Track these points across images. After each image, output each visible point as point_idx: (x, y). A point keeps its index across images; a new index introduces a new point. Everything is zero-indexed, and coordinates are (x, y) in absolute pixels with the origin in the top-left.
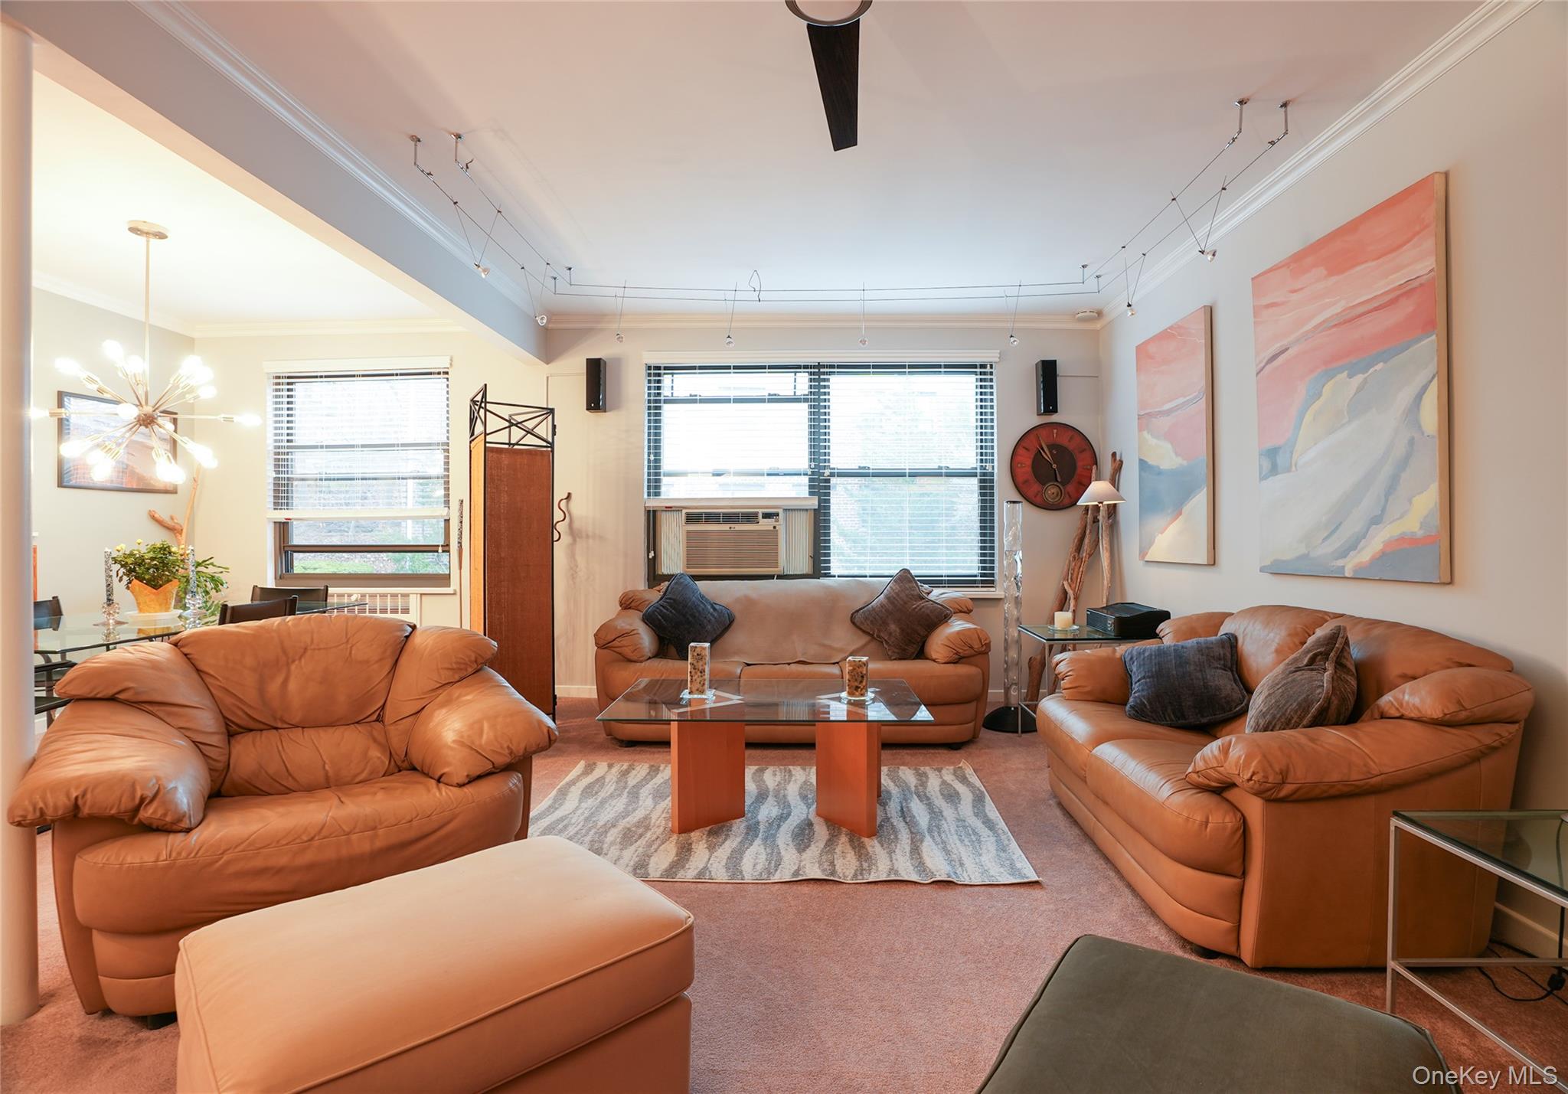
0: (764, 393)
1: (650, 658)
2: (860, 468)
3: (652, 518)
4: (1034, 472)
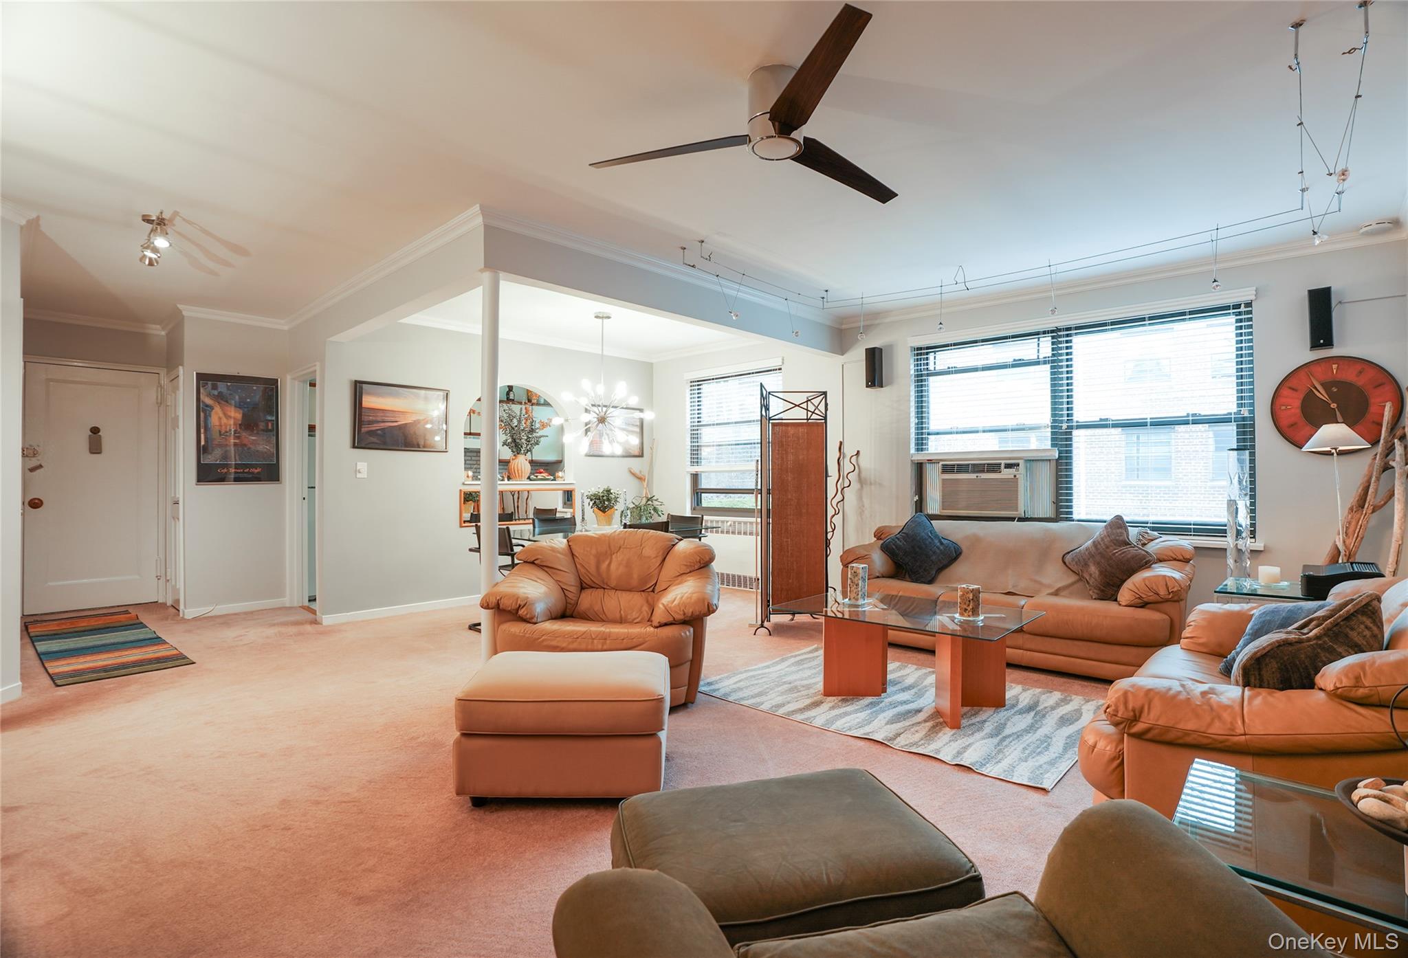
0: (1010, 360)
1: (878, 577)
2: (1101, 420)
3: (919, 468)
4: (1305, 415)
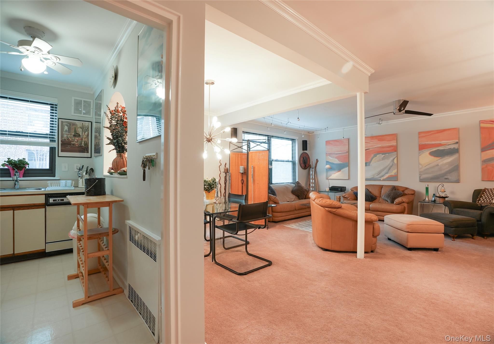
4: (303, 162)
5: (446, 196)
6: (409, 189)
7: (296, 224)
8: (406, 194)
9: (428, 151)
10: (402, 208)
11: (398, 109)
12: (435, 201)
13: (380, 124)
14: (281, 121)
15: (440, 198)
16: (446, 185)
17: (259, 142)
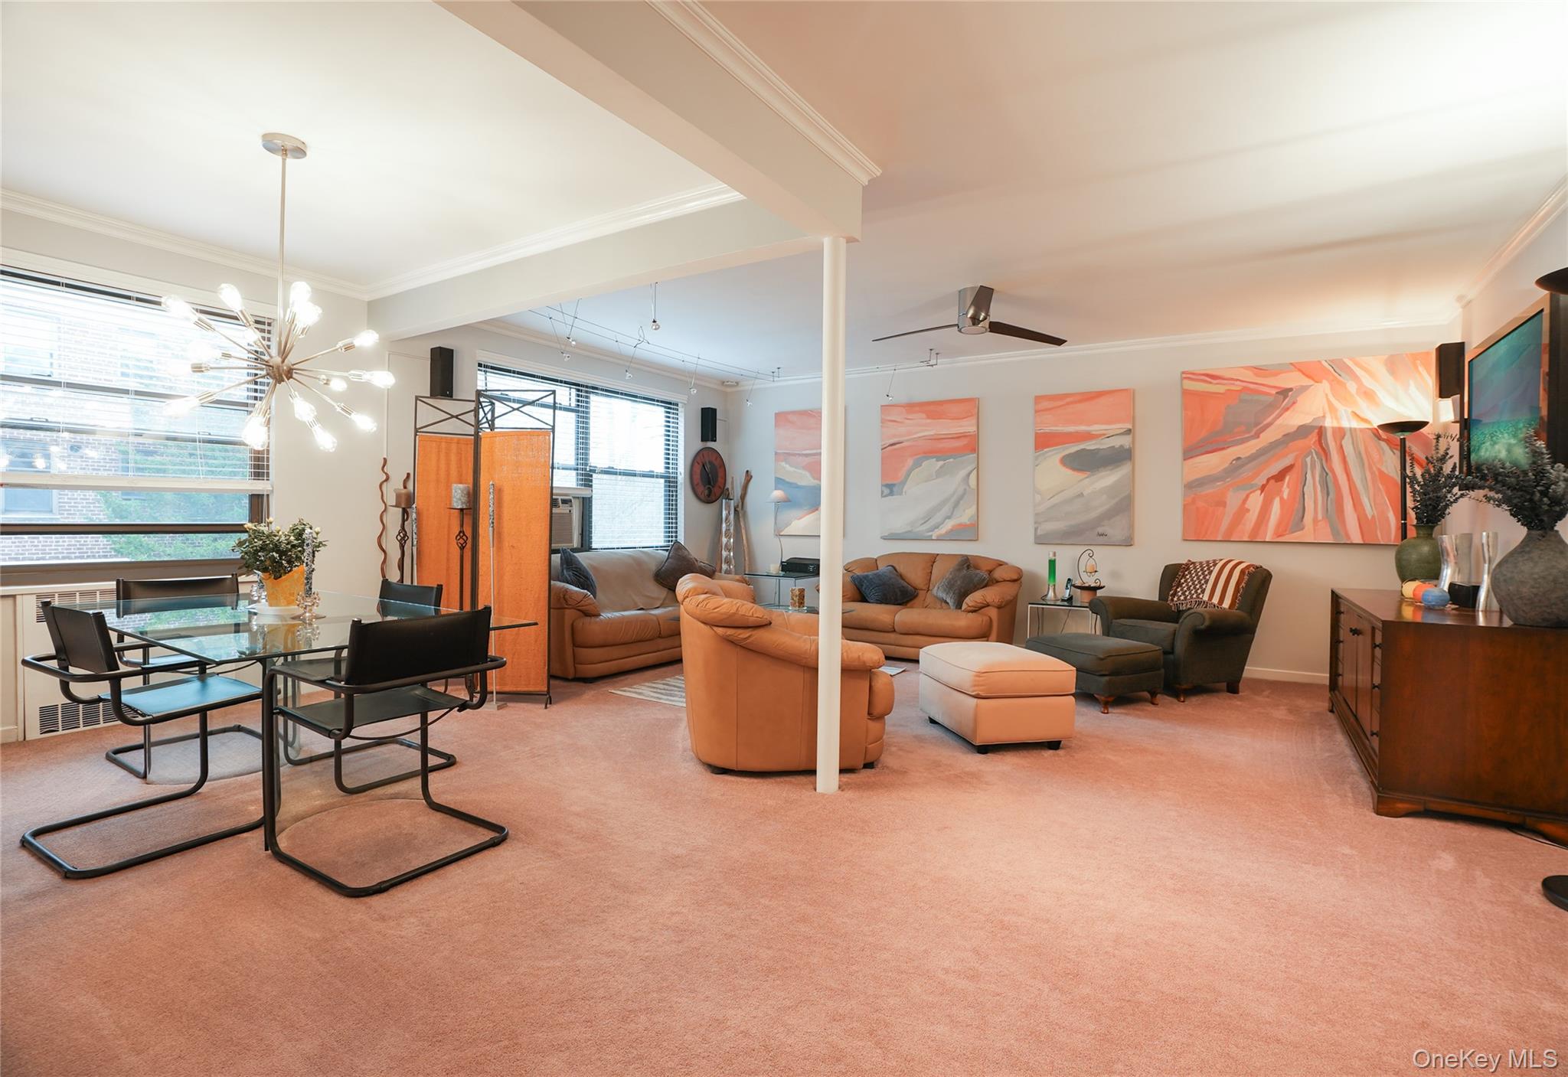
2: (609, 468)
4: (702, 479)
5: (1098, 584)
6: (1006, 564)
7: (654, 685)
8: (997, 582)
9: (1057, 453)
10: (982, 621)
11: (969, 316)
12: (1070, 599)
13: (932, 366)
14: (616, 336)
15: (1083, 591)
16: (1100, 552)
17: (519, 401)
